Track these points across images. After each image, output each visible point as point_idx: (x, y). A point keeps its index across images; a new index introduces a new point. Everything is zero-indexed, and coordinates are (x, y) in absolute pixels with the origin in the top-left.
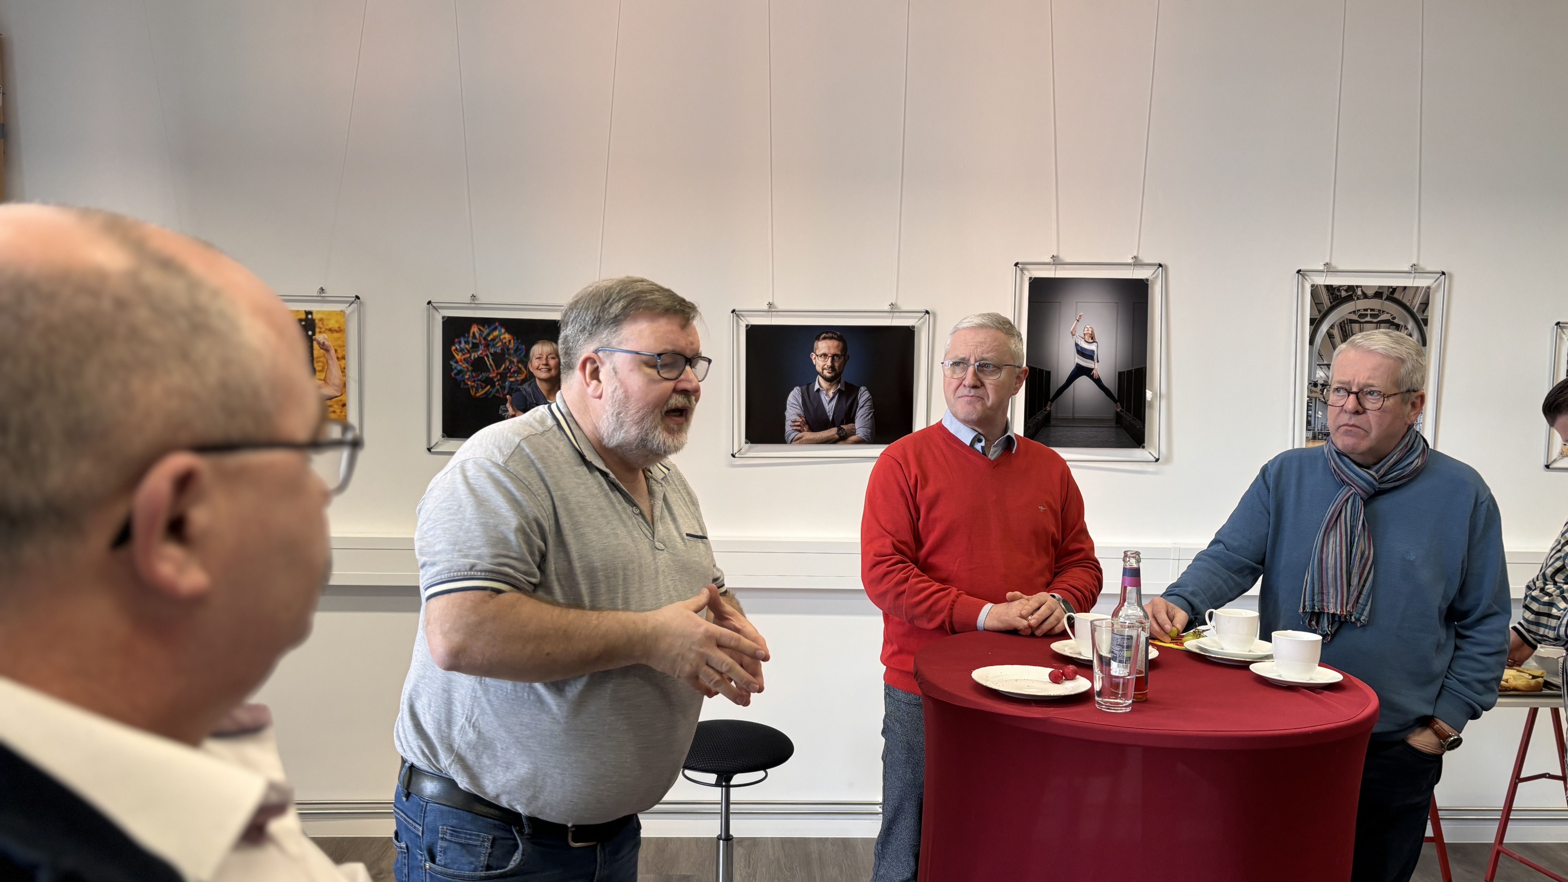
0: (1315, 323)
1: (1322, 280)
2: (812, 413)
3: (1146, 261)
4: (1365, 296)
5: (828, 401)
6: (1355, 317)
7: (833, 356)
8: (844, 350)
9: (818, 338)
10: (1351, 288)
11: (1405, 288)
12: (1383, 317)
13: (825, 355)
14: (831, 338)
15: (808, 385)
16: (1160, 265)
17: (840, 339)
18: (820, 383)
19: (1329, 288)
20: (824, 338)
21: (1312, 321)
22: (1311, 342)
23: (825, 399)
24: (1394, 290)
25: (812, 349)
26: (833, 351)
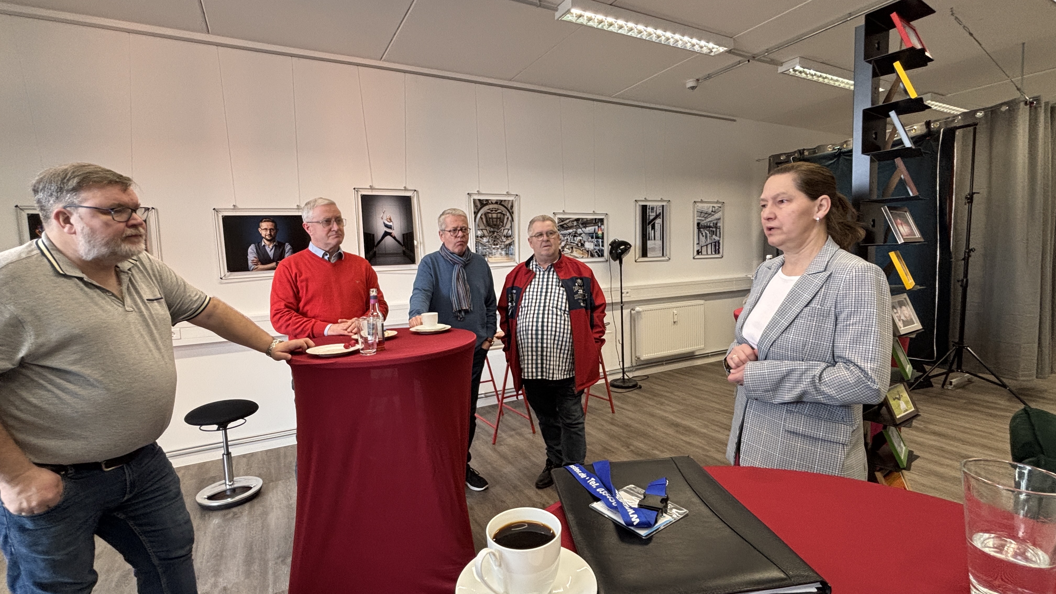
0: (476, 213)
1: (477, 197)
2: (261, 255)
3: (410, 189)
4: (492, 203)
5: (270, 250)
6: (489, 211)
7: (270, 230)
8: (276, 226)
9: (261, 221)
10: (487, 200)
11: (505, 200)
12: (499, 211)
13: (266, 229)
14: (268, 221)
15: (258, 243)
16: (415, 190)
17: (273, 221)
18: (264, 242)
19: (479, 200)
20: (265, 221)
21: (475, 213)
22: (475, 221)
23: (268, 250)
24: (501, 201)
25: (259, 227)
26: (270, 227)
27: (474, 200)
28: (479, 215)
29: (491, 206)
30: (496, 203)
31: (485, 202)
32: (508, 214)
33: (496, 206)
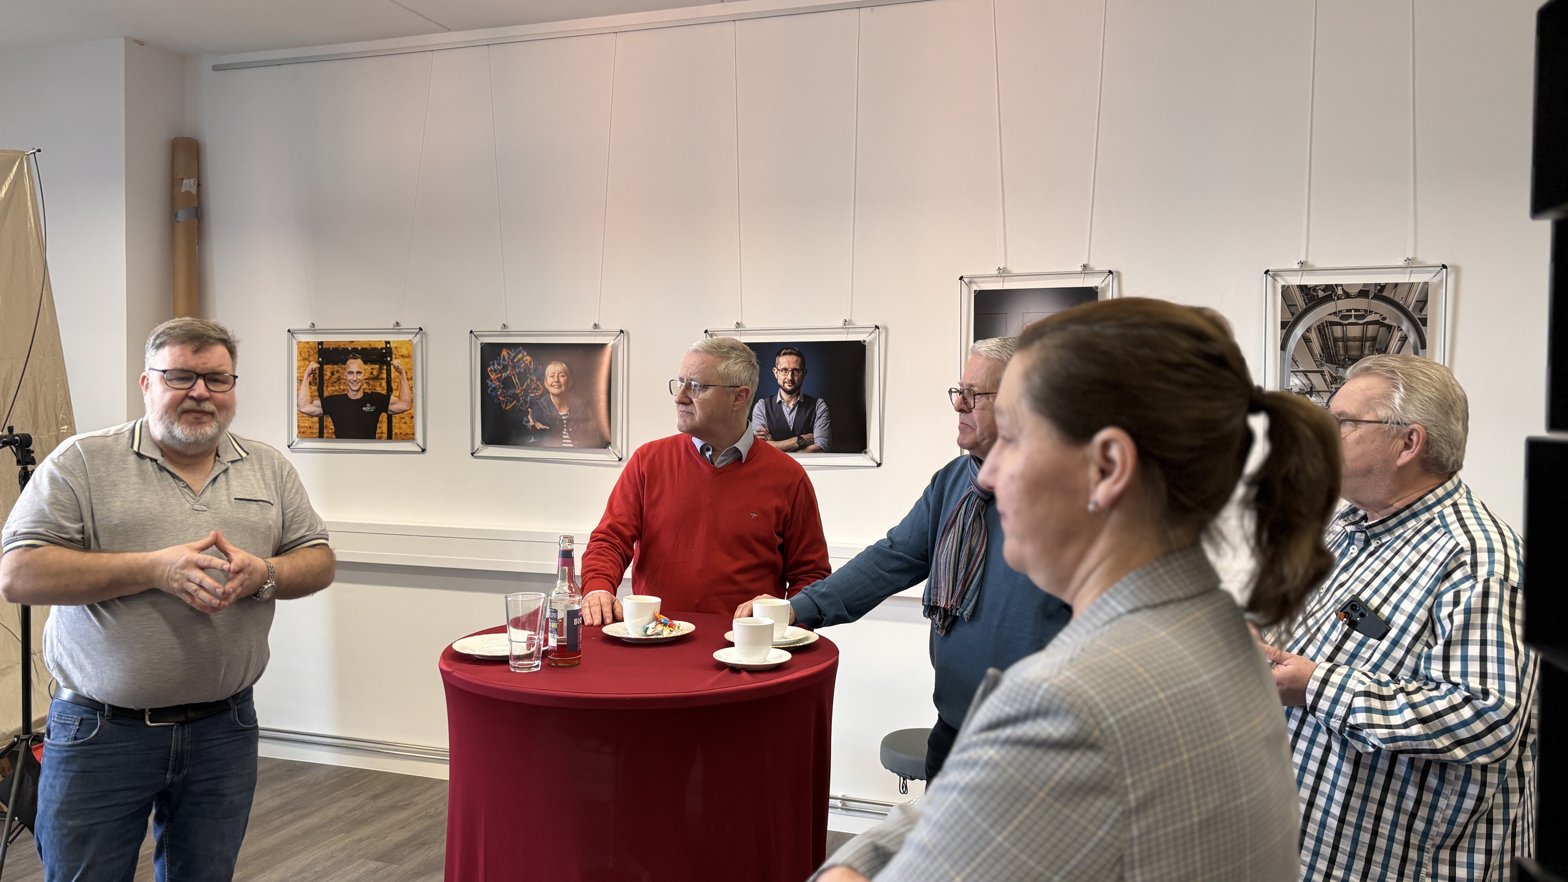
0: (1287, 327)
1: (1295, 280)
2: (774, 423)
3: (1098, 269)
4: (1347, 295)
5: (789, 412)
7: (793, 370)
8: (803, 364)
9: (779, 354)
10: (1328, 288)
11: (1396, 285)
12: (1370, 318)
13: (786, 369)
14: (790, 354)
15: (771, 397)
16: (1110, 272)
17: (798, 354)
18: (782, 396)
19: (1303, 288)
20: (785, 354)
21: (1284, 325)
22: (1283, 347)
23: (786, 410)
24: (1383, 287)
25: (774, 365)
26: (792, 366)
27: (1286, 290)
28: (1299, 331)
29: (1343, 305)
30: (1363, 292)
31: (1321, 294)
32: (1406, 326)
33: (1361, 304)
